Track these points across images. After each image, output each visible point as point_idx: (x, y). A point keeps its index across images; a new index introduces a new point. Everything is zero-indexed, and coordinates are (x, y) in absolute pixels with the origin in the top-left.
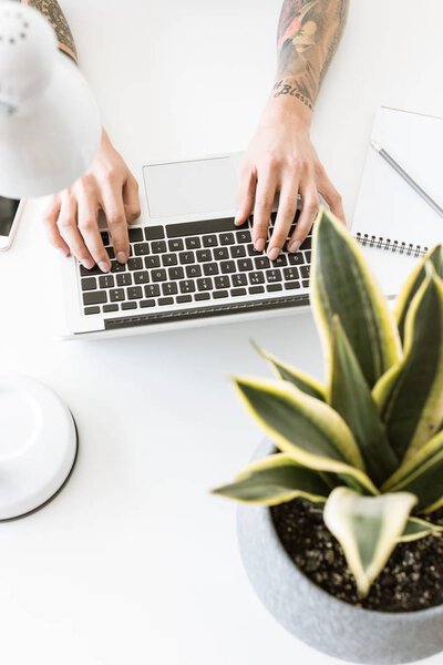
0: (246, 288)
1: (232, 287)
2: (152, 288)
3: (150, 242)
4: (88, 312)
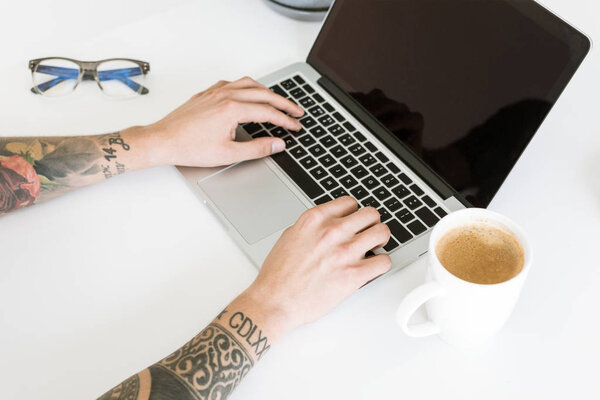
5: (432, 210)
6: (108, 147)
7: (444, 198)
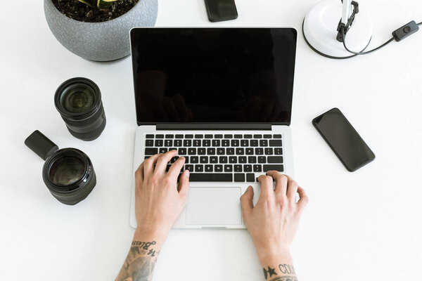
0: (194, 139)
1: (202, 140)
2: (245, 144)
3: (243, 172)
4: (280, 136)
5: (272, 139)
6: (148, 251)
7: (270, 129)
